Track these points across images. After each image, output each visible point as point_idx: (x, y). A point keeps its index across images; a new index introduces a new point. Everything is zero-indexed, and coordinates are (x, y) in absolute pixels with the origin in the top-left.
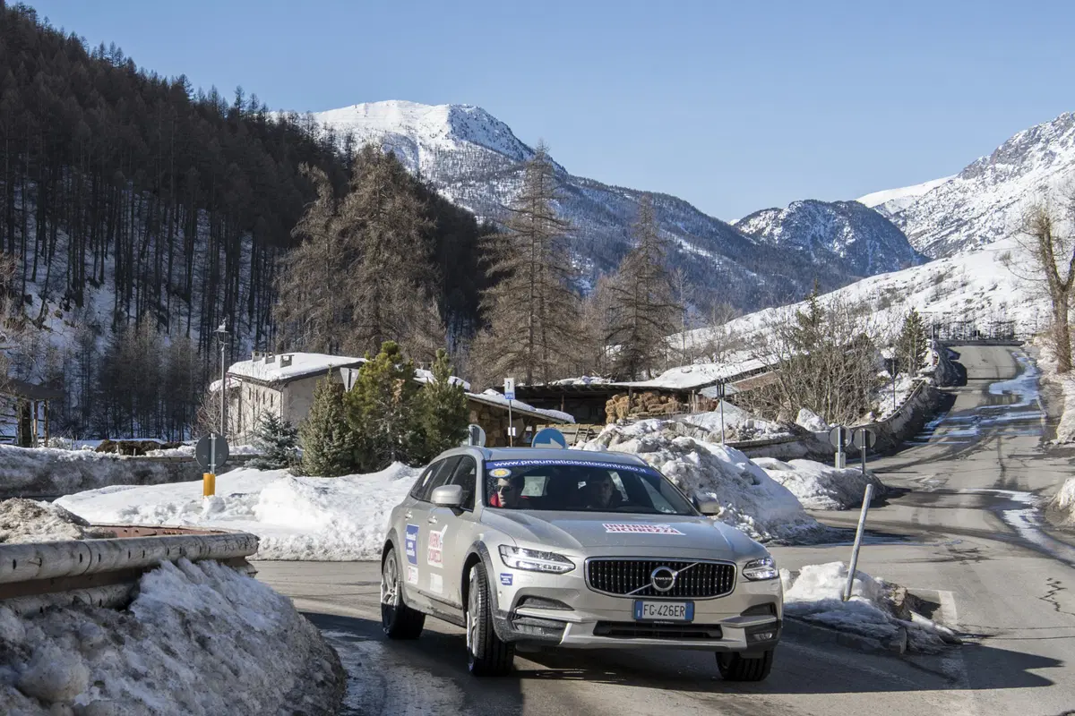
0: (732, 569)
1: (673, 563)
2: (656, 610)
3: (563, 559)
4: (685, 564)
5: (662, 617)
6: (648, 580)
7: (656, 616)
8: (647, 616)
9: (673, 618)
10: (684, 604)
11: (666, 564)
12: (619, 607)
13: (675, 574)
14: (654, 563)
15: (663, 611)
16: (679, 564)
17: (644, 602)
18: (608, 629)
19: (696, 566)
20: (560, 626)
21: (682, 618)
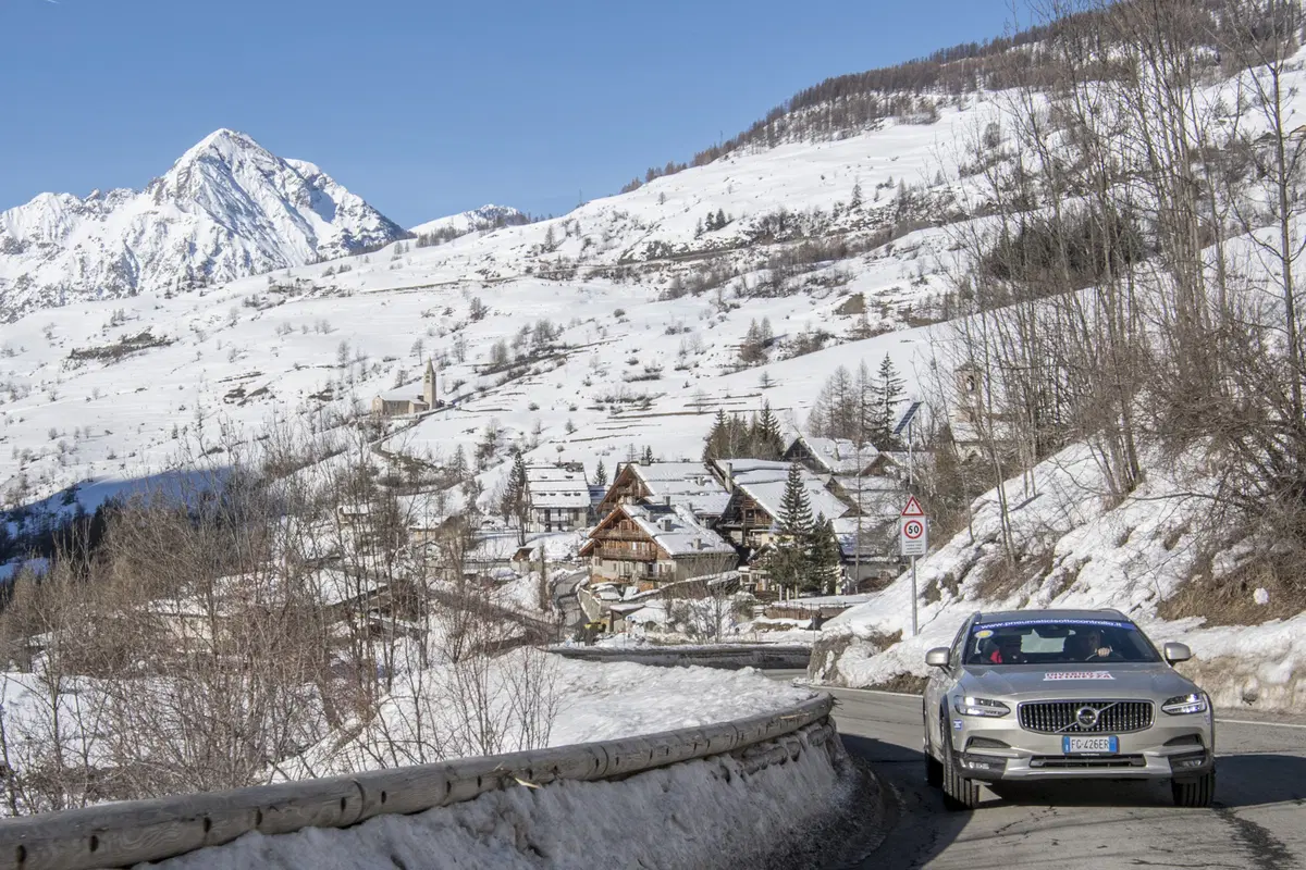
0: (1150, 707)
1: (1094, 704)
2: (1082, 744)
3: (1001, 704)
4: (1106, 704)
5: (1088, 750)
6: (1074, 719)
7: (1083, 749)
8: (1074, 749)
9: (1098, 750)
10: (1107, 738)
11: (1089, 704)
12: (1052, 743)
13: (1097, 713)
14: (1078, 704)
15: (1088, 745)
16: (1100, 704)
17: (1072, 738)
18: (1043, 762)
19: (1117, 705)
20: (1000, 763)
21: (1107, 750)
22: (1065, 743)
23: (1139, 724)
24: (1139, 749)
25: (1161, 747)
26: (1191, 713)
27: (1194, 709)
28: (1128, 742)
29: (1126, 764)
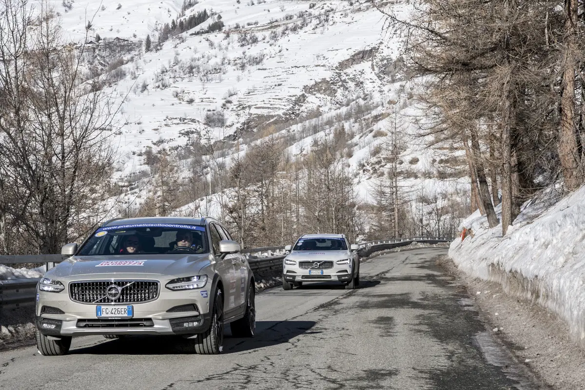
0: (157, 285)
1: (119, 283)
2: (109, 311)
3: (60, 283)
4: (127, 283)
5: (113, 315)
7: (110, 315)
8: (104, 315)
9: (120, 315)
10: (127, 307)
11: (115, 283)
12: (89, 311)
13: (120, 289)
14: (108, 283)
15: (113, 312)
16: (123, 283)
17: (103, 307)
18: (84, 324)
19: (134, 284)
20: (59, 323)
21: (126, 315)
22: (98, 310)
23: (148, 297)
24: (149, 315)
25: (165, 312)
26: (194, 289)
27: (195, 286)
28: (140, 310)
29: (138, 325)
